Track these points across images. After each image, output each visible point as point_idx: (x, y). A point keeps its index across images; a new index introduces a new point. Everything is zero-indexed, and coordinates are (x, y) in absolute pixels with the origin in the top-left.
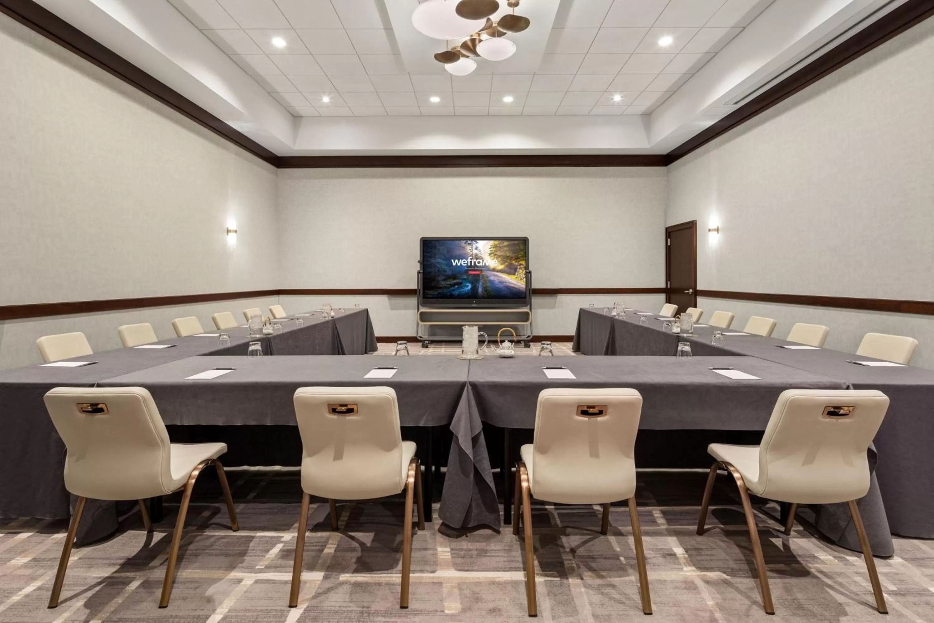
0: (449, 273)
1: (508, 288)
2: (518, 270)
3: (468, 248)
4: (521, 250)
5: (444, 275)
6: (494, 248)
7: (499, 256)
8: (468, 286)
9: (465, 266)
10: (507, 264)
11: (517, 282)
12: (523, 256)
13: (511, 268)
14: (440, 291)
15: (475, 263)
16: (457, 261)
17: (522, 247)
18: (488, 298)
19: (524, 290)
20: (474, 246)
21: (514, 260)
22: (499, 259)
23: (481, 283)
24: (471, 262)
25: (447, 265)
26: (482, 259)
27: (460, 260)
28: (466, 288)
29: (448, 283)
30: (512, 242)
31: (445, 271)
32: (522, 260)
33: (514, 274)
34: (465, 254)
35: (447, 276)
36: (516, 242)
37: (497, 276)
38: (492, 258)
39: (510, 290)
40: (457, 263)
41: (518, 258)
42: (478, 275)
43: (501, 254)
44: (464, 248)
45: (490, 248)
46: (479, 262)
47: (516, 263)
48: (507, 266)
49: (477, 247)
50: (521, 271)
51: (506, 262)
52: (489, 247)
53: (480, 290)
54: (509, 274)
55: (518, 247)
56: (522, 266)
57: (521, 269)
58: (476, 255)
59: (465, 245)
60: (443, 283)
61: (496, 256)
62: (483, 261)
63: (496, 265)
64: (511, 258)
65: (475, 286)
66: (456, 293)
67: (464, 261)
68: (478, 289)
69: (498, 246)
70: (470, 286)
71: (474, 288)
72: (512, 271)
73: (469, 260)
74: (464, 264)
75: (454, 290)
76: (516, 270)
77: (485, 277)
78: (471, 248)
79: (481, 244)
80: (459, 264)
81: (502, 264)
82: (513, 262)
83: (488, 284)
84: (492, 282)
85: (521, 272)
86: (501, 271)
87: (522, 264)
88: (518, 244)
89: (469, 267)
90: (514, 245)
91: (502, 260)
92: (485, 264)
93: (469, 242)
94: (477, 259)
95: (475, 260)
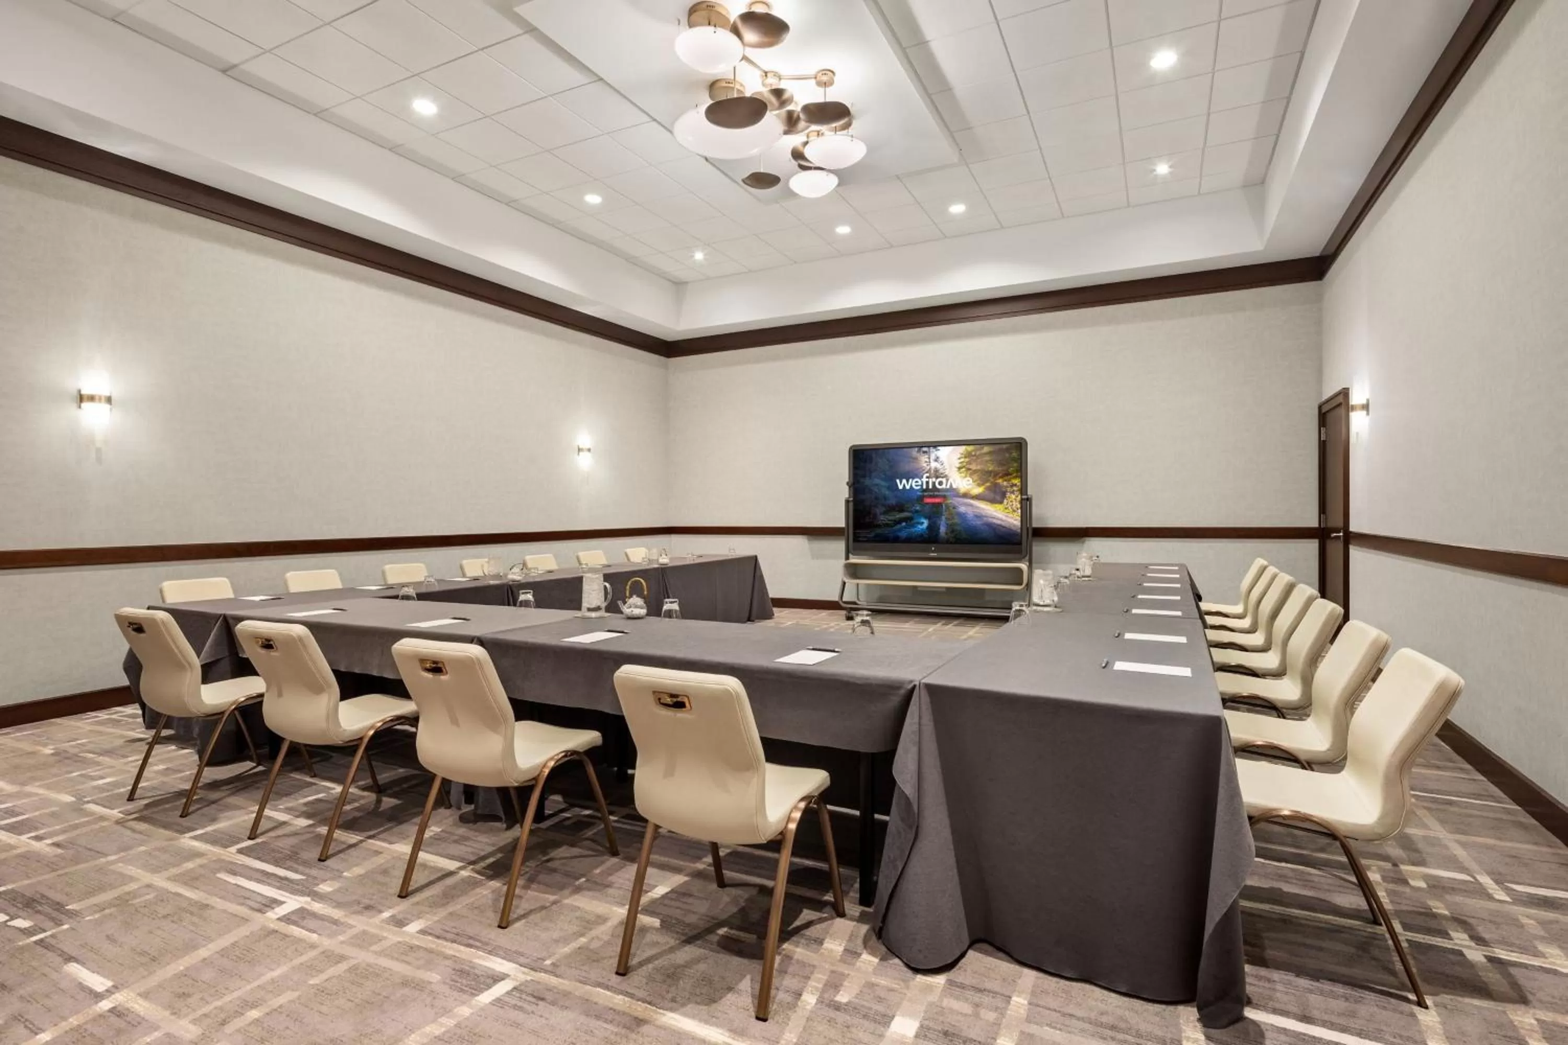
0: (893, 502)
1: (990, 526)
2: (1008, 495)
3: (924, 458)
4: (1014, 460)
5: (883, 505)
6: (965, 457)
7: (975, 472)
8: (923, 523)
9: (918, 490)
10: (988, 484)
11: (1007, 516)
12: (1017, 471)
13: (995, 492)
14: (879, 531)
15: (934, 483)
16: (904, 481)
17: (1015, 454)
18: (956, 543)
19: (1019, 531)
20: (933, 457)
21: (1001, 477)
22: (975, 477)
23: (943, 518)
24: (927, 483)
25: (889, 488)
26: (946, 476)
27: (910, 480)
28: (920, 527)
29: (891, 518)
30: (997, 447)
31: (885, 498)
32: (1016, 477)
33: (1001, 502)
34: (918, 469)
35: (889, 506)
36: (1004, 446)
37: (971, 505)
38: (963, 475)
39: (994, 529)
40: (904, 486)
41: (1008, 474)
42: (940, 504)
43: (979, 467)
44: (916, 459)
45: (959, 459)
46: (940, 483)
47: (1005, 483)
48: (988, 489)
49: (938, 458)
50: (1013, 497)
51: (987, 481)
52: (959, 456)
53: (943, 529)
54: (993, 501)
55: (1007, 455)
56: (1015, 488)
57: (1013, 492)
58: (936, 470)
59: (918, 455)
60: (882, 517)
61: (969, 472)
62: (947, 480)
63: (970, 487)
64: (996, 475)
65: (935, 523)
66: (903, 534)
67: (917, 482)
68: (939, 529)
69: (973, 453)
70: (926, 523)
71: (933, 528)
72: (998, 498)
73: (925, 480)
74: (917, 486)
75: (900, 530)
76: (1004, 495)
77: (951, 508)
78: (927, 460)
79: (943, 452)
80: (908, 487)
81: (979, 485)
82: (1000, 481)
83: (956, 520)
84: (962, 516)
85: (1014, 499)
86: (978, 497)
87: (1015, 485)
88: (1007, 450)
89: (924, 491)
90: (1000, 450)
91: (980, 479)
92: (951, 485)
93: (925, 449)
94: (937, 477)
95: (934, 480)
